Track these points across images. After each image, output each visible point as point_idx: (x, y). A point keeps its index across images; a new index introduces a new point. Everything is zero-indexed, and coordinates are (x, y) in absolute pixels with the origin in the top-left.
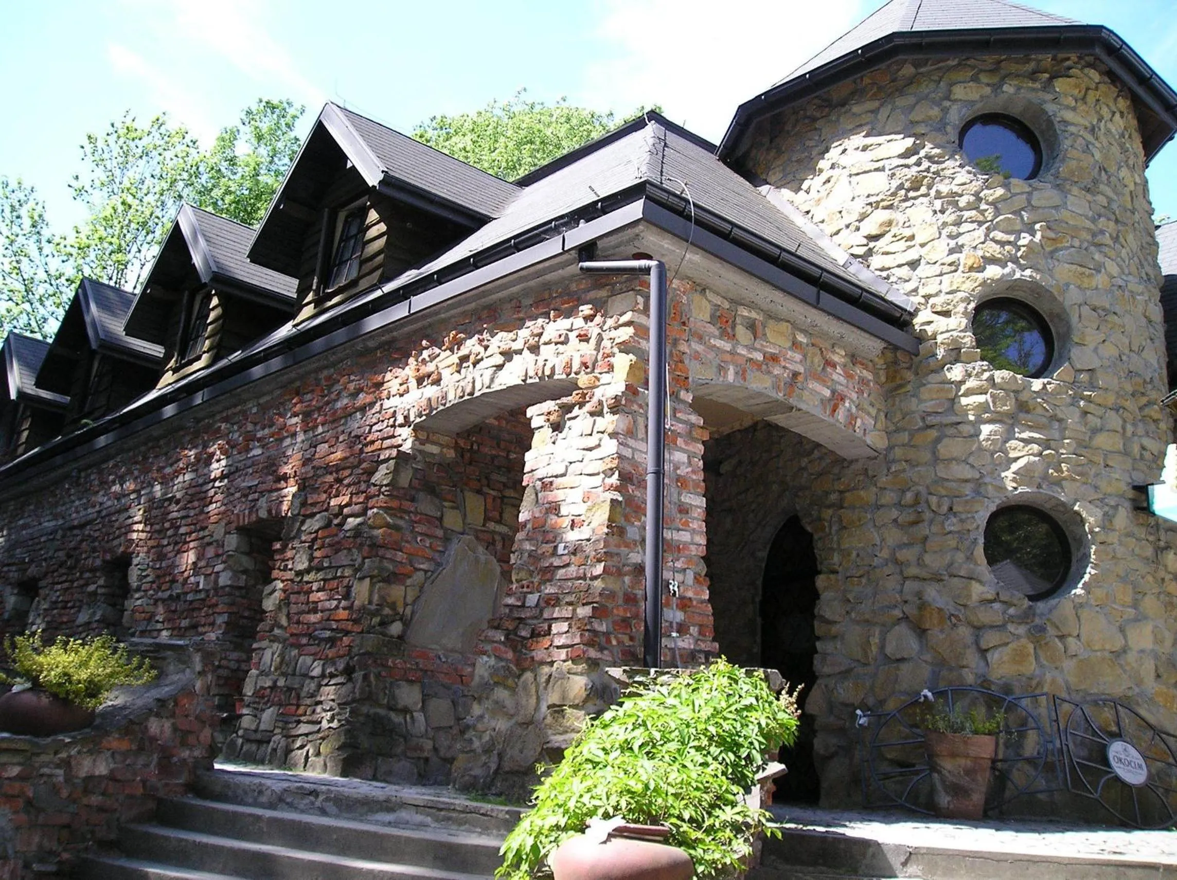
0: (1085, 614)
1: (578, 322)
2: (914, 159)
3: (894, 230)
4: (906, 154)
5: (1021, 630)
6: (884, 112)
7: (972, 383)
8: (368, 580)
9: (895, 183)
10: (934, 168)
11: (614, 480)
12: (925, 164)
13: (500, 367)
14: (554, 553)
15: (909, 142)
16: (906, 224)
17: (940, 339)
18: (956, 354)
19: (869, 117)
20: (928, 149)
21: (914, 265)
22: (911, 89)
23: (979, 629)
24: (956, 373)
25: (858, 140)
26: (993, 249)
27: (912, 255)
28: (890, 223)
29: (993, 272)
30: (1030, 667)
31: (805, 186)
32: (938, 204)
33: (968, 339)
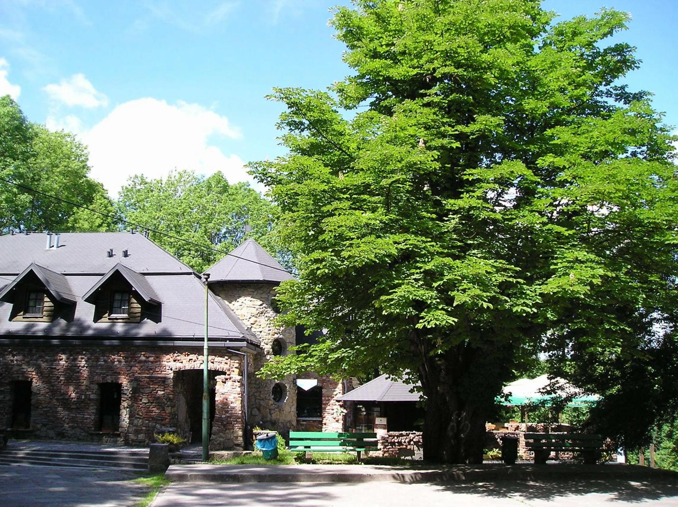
0: (286, 405)
1: (224, 359)
2: (262, 307)
3: (257, 323)
4: (261, 305)
5: (277, 410)
6: (255, 293)
7: (271, 360)
8: (170, 407)
9: (258, 312)
10: (266, 310)
11: (240, 395)
12: (264, 309)
13: (201, 364)
14: (228, 408)
15: (261, 302)
16: (260, 322)
17: (265, 350)
18: (268, 353)
19: (252, 293)
20: (264, 305)
21: (261, 332)
22: (262, 289)
23: (270, 410)
24: (268, 357)
25: (249, 298)
26: (276, 331)
27: (260, 330)
28: (256, 321)
29: (276, 336)
30: (278, 417)
31: (233, 303)
32: (266, 319)
33: (271, 350)
